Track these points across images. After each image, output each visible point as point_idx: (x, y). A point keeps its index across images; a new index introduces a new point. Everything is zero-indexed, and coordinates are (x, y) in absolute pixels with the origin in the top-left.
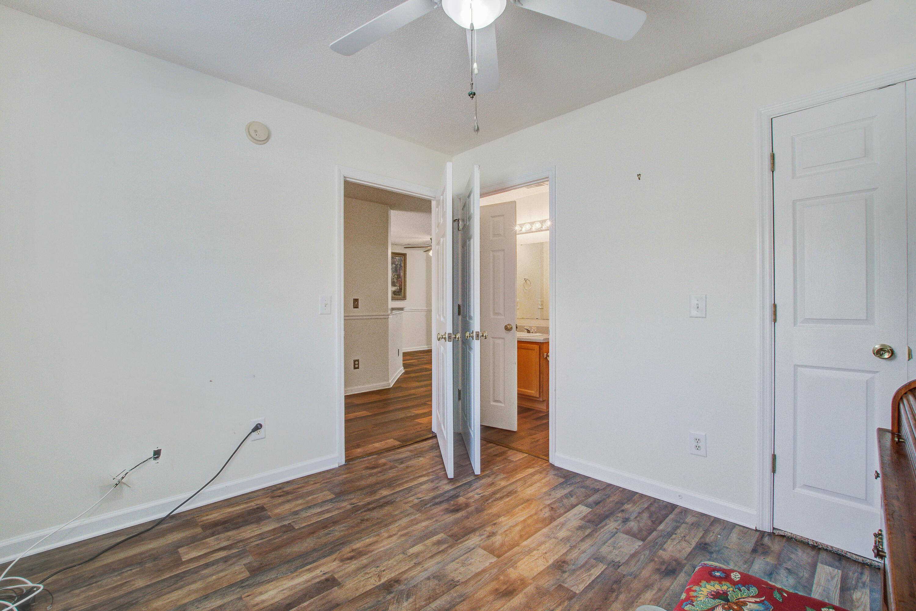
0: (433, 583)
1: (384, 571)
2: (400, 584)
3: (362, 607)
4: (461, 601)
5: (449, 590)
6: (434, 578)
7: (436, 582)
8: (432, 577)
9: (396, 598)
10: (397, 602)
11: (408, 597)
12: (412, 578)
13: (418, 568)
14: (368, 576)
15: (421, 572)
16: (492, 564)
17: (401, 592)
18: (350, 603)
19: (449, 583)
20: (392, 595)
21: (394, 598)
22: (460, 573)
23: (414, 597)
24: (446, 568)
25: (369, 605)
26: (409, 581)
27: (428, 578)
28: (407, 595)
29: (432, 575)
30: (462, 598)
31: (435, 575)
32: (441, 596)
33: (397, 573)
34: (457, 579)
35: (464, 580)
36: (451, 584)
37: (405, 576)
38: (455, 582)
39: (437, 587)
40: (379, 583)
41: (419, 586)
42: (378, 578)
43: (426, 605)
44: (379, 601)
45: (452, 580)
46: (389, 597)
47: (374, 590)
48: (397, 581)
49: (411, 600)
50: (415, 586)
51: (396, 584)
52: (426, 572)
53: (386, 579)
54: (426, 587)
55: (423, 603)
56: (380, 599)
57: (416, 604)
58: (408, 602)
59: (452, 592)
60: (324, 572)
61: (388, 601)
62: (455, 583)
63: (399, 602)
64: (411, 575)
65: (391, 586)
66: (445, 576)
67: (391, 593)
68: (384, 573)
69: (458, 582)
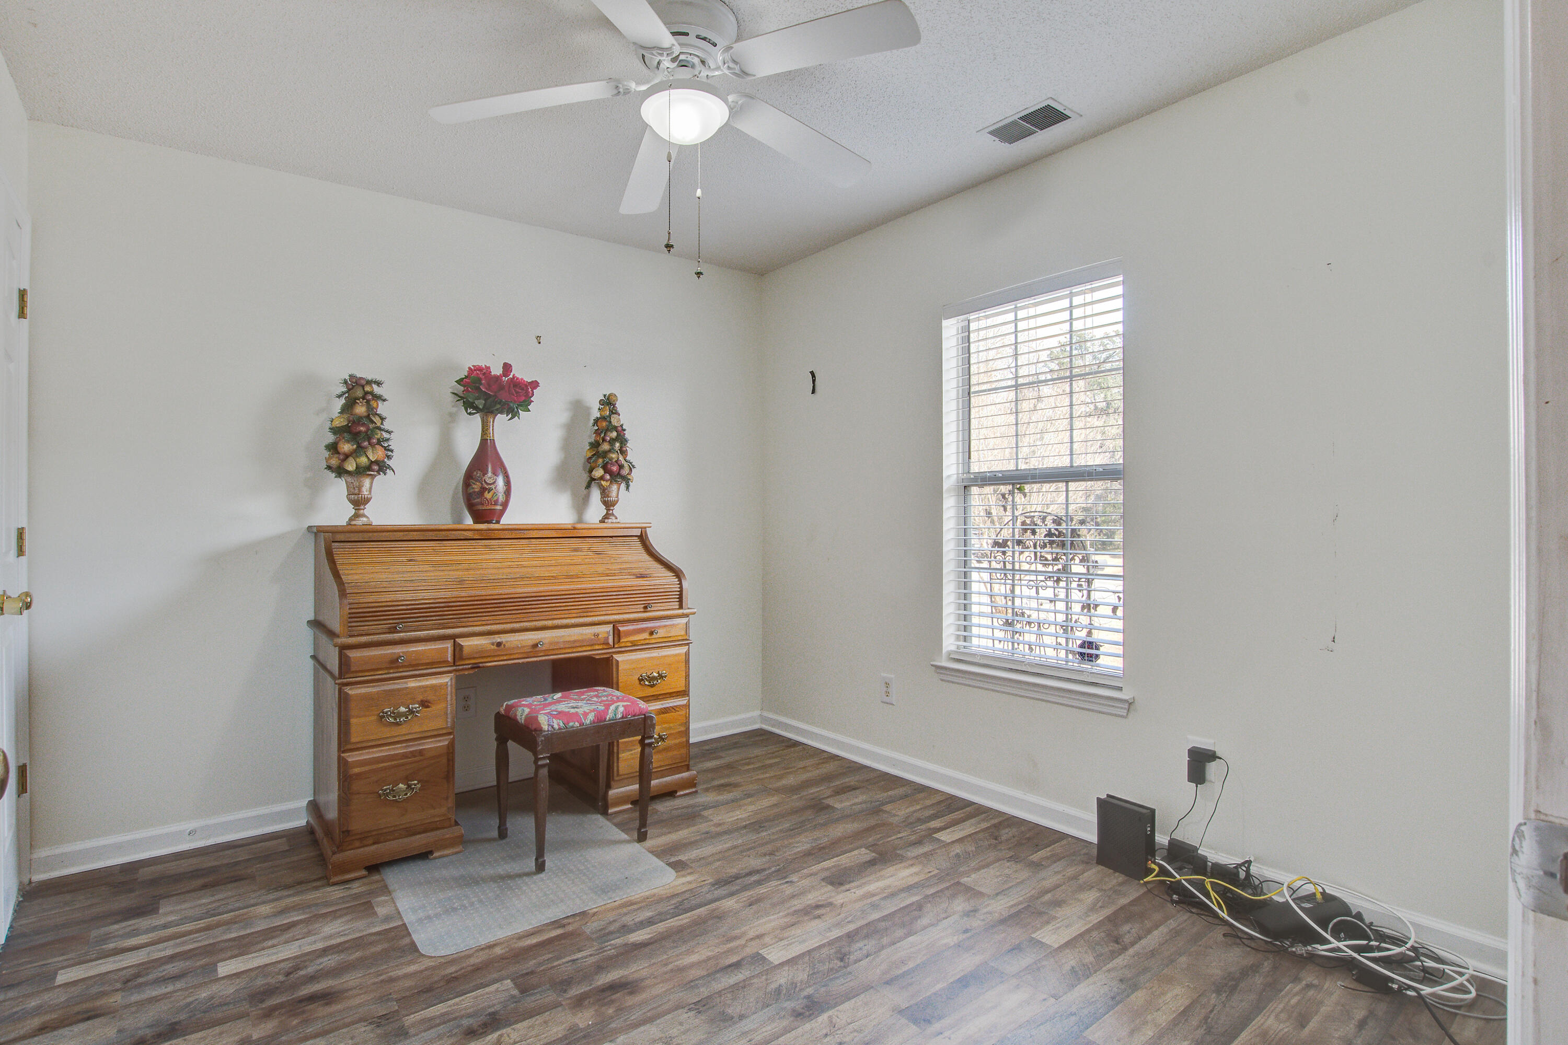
0: (734, 1010)
1: (826, 1035)
2: (794, 1011)
3: (849, 980)
4: (697, 980)
5: (709, 997)
6: (732, 1018)
7: (730, 1011)
8: (736, 1019)
9: (797, 989)
10: (796, 984)
11: (778, 991)
12: (771, 1019)
13: (759, 1038)
14: (855, 1026)
15: (755, 1030)
16: (611, 1039)
17: (789, 997)
18: (869, 985)
19: (707, 1007)
20: (805, 993)
21: (801, 990)
22: (681, 1024)
23: (769, 989)
24: (704, 1037)
25: (838, 981)
26: (778, 1014)
27: (742, 1017)
28: (779, 993)
29: (734, 1023)
30: (692, 984)
31: (730, 1023)
32: (724, 990)
33: (800, 1030)
34: (692, 1014)
35: (680, 1011)
36: (704, 1006)
37: (785, 1023)
38: (696, 1009)
39: (729, 1002)
40: (830, 1013)
41: (760, 1005)
42: (834, 1021)
43: (751, 978)
44: (824, 986)
45: (699, 1012)
46: (810, 991)
47: (836, 1003)
48: (799, 1015)
49: (774, 986)
50: (767, 1007)
51: (801, 1011)
52: (746, 1029)
53: (820, 1019)
54: (749, 1003)
55: (755, 980)
56: (823, 989)
57: (767, 980)
58: (778, 984)
59: (706, 994)
60: (941, 1036)
61: (810, 986)
62: (697, 1007)
63: (792, 984)
64: (774, 1025)
65: (808, 1007)
66: (712, 1021)
67: (808, 997)
68: (824, 1032)
69: (690, 1010)
